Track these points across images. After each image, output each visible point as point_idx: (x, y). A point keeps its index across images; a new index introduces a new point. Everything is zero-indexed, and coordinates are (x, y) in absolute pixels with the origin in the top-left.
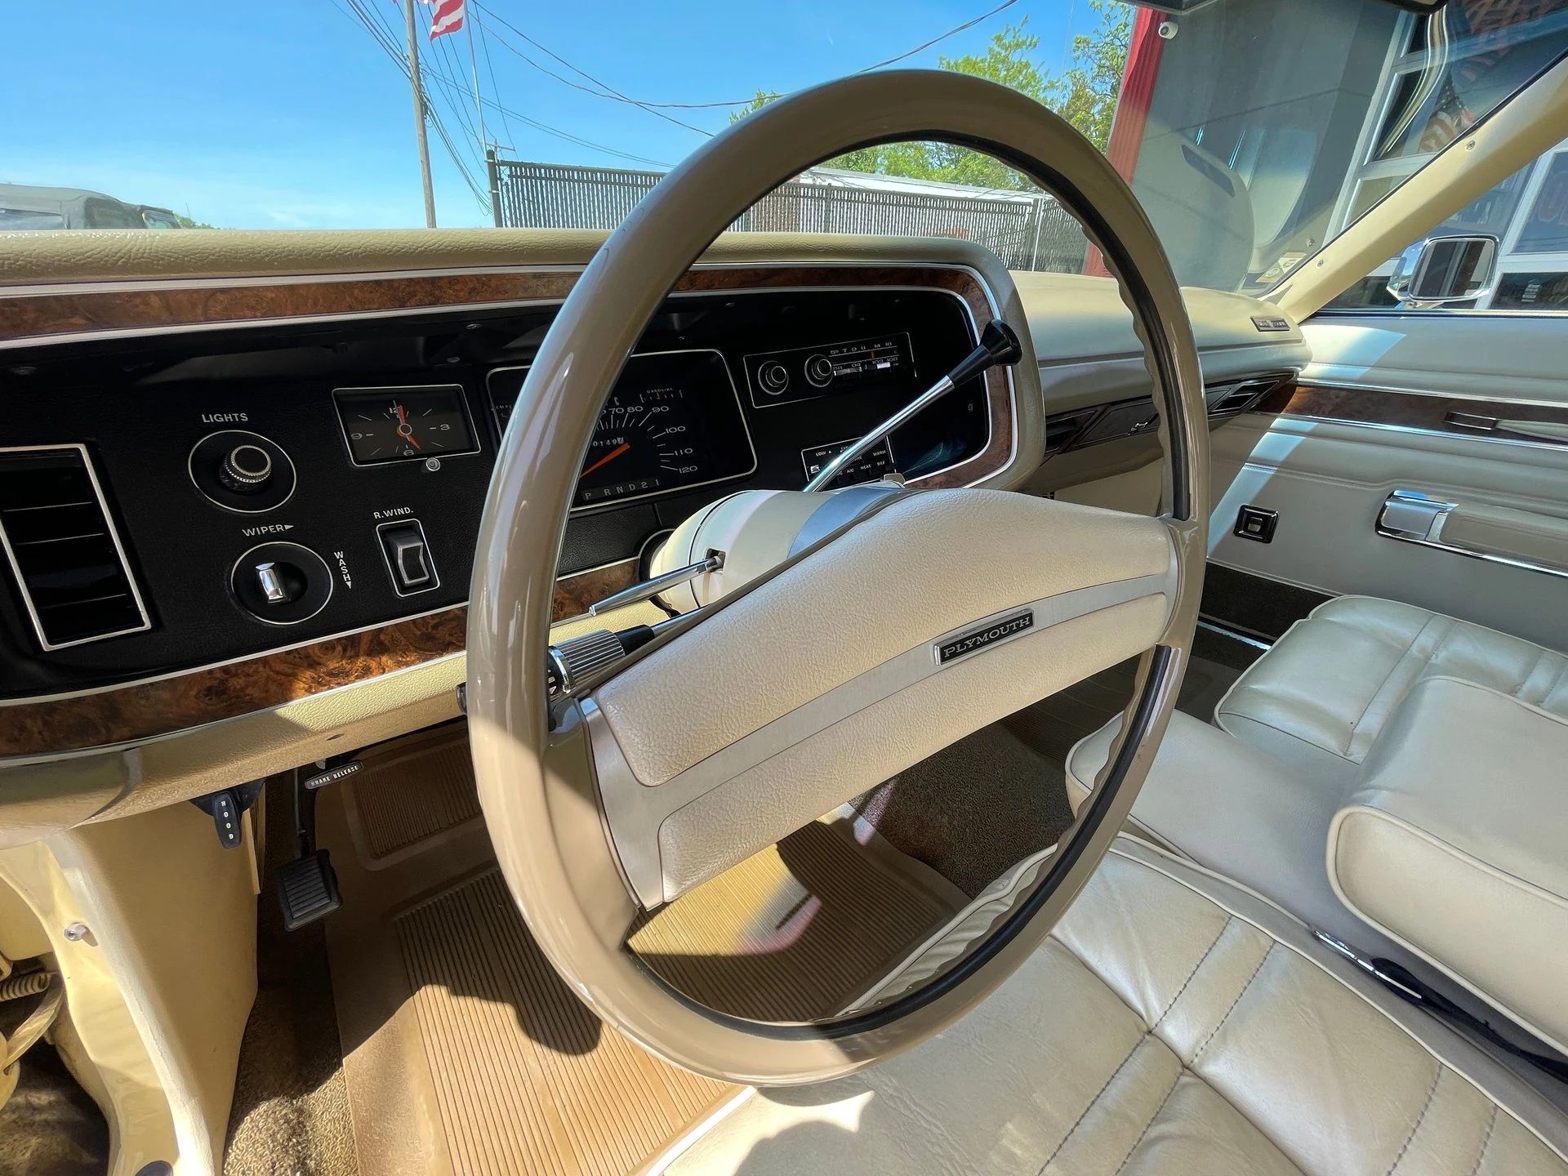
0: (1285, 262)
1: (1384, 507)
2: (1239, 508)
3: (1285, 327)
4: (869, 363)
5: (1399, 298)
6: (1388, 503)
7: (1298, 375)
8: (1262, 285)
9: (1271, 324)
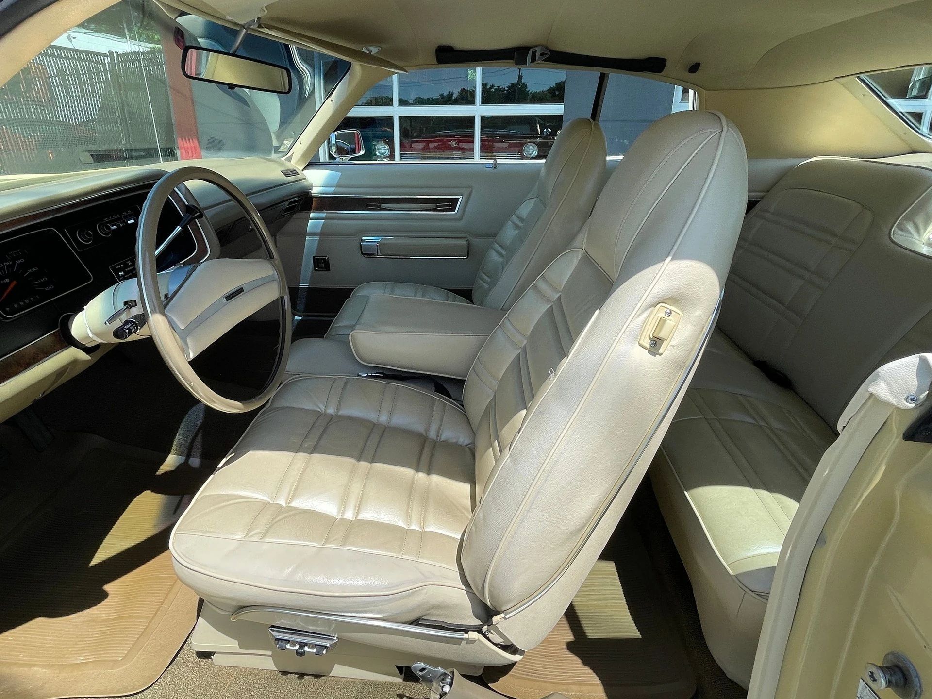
0: (287, 143)
1: (361, 245)
2: (312, 258)
3: (297, 174)
4: (124, 222)
5: (336, 156)
6: (362, 243)
7: (311, 193)
8: (280, 152)
9: (291, 173)
